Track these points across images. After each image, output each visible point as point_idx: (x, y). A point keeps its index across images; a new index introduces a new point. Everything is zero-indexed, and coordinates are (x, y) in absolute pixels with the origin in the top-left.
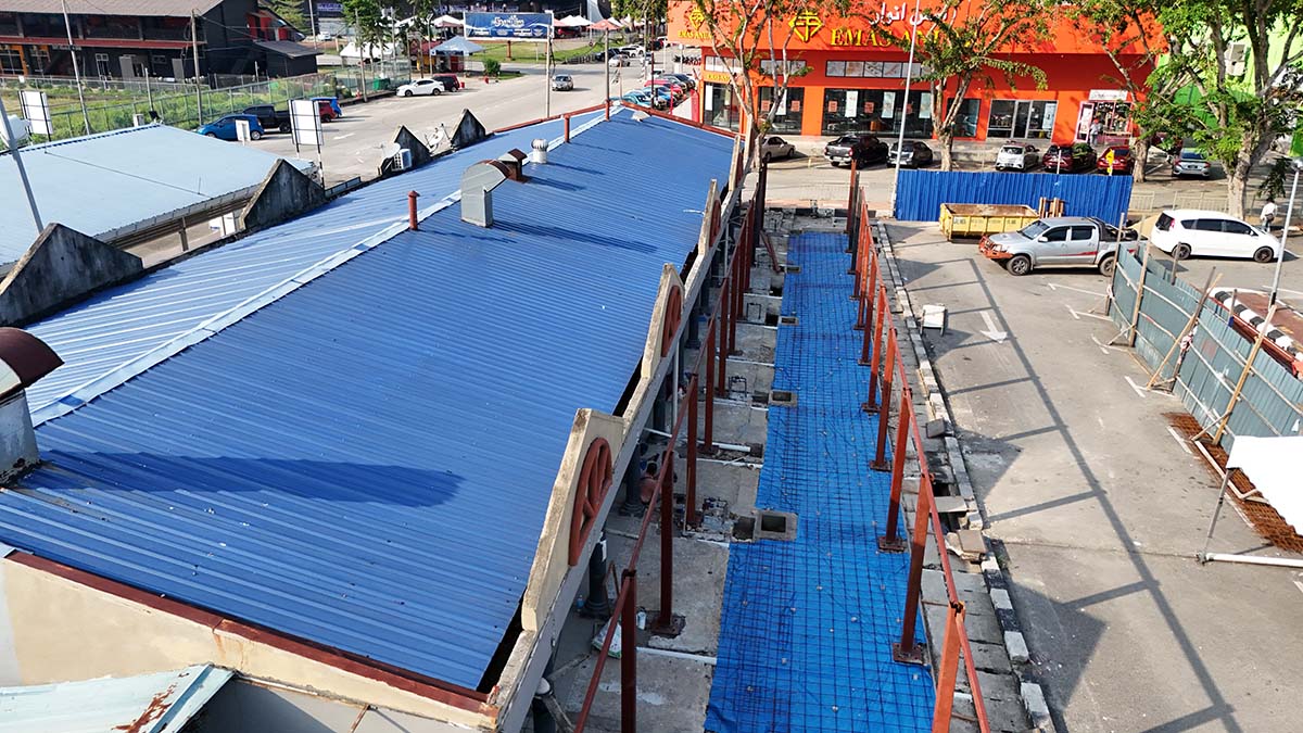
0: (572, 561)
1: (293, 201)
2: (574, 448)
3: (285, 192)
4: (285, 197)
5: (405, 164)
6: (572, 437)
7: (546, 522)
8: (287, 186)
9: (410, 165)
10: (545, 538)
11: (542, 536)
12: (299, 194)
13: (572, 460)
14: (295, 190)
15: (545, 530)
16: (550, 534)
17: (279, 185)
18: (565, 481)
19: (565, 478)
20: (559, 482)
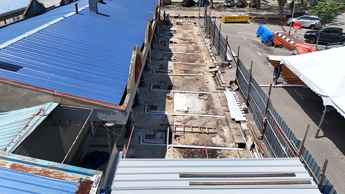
0: (136, 82)
1: (37, 11)
2: (134, 54)
3: (35, 7)
4: (35, 9)
5: (68, 2)
6: (133, 52)
7: (130, 71)
8: (36, 6)
9: (69, 2)
10: (130, 74)
11: (129, 73)
12: (39, 9)
13: (134, 57)
14: (38, 8)
15: (130, 72)
16: (131, 73)
17: (33, 6)
18: (133, 62)
19: (133, 61)
20: (131, 62)
